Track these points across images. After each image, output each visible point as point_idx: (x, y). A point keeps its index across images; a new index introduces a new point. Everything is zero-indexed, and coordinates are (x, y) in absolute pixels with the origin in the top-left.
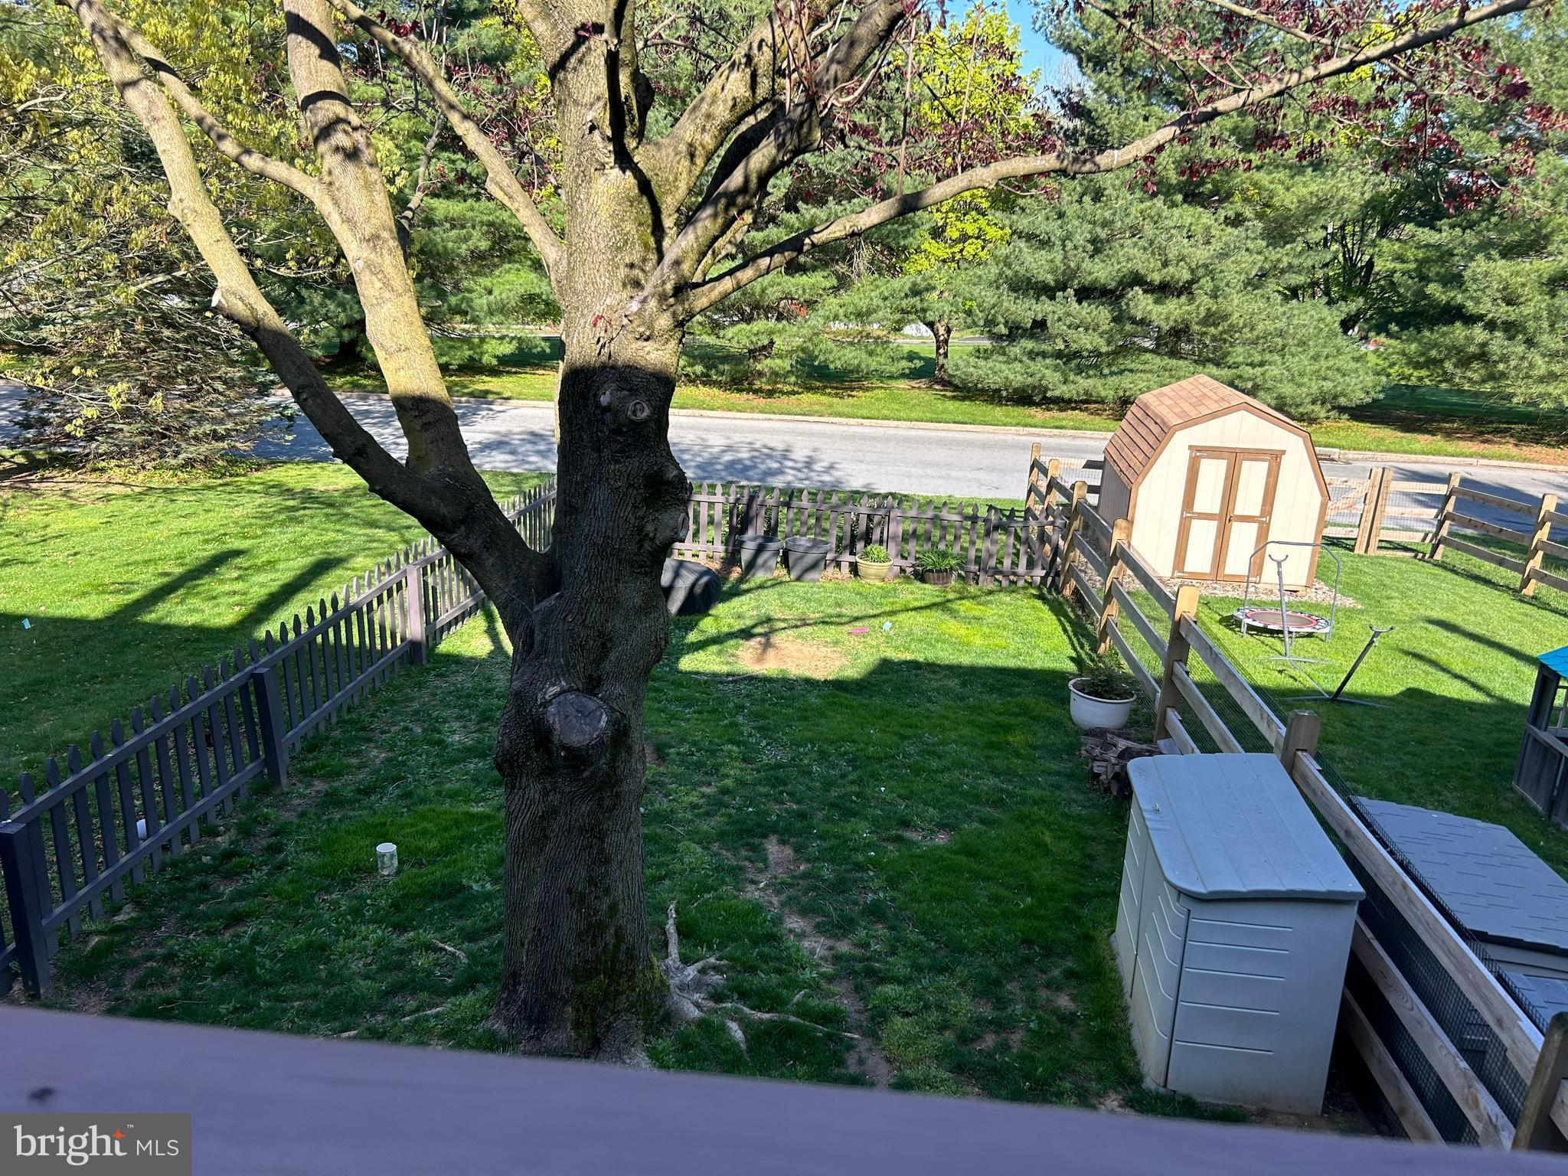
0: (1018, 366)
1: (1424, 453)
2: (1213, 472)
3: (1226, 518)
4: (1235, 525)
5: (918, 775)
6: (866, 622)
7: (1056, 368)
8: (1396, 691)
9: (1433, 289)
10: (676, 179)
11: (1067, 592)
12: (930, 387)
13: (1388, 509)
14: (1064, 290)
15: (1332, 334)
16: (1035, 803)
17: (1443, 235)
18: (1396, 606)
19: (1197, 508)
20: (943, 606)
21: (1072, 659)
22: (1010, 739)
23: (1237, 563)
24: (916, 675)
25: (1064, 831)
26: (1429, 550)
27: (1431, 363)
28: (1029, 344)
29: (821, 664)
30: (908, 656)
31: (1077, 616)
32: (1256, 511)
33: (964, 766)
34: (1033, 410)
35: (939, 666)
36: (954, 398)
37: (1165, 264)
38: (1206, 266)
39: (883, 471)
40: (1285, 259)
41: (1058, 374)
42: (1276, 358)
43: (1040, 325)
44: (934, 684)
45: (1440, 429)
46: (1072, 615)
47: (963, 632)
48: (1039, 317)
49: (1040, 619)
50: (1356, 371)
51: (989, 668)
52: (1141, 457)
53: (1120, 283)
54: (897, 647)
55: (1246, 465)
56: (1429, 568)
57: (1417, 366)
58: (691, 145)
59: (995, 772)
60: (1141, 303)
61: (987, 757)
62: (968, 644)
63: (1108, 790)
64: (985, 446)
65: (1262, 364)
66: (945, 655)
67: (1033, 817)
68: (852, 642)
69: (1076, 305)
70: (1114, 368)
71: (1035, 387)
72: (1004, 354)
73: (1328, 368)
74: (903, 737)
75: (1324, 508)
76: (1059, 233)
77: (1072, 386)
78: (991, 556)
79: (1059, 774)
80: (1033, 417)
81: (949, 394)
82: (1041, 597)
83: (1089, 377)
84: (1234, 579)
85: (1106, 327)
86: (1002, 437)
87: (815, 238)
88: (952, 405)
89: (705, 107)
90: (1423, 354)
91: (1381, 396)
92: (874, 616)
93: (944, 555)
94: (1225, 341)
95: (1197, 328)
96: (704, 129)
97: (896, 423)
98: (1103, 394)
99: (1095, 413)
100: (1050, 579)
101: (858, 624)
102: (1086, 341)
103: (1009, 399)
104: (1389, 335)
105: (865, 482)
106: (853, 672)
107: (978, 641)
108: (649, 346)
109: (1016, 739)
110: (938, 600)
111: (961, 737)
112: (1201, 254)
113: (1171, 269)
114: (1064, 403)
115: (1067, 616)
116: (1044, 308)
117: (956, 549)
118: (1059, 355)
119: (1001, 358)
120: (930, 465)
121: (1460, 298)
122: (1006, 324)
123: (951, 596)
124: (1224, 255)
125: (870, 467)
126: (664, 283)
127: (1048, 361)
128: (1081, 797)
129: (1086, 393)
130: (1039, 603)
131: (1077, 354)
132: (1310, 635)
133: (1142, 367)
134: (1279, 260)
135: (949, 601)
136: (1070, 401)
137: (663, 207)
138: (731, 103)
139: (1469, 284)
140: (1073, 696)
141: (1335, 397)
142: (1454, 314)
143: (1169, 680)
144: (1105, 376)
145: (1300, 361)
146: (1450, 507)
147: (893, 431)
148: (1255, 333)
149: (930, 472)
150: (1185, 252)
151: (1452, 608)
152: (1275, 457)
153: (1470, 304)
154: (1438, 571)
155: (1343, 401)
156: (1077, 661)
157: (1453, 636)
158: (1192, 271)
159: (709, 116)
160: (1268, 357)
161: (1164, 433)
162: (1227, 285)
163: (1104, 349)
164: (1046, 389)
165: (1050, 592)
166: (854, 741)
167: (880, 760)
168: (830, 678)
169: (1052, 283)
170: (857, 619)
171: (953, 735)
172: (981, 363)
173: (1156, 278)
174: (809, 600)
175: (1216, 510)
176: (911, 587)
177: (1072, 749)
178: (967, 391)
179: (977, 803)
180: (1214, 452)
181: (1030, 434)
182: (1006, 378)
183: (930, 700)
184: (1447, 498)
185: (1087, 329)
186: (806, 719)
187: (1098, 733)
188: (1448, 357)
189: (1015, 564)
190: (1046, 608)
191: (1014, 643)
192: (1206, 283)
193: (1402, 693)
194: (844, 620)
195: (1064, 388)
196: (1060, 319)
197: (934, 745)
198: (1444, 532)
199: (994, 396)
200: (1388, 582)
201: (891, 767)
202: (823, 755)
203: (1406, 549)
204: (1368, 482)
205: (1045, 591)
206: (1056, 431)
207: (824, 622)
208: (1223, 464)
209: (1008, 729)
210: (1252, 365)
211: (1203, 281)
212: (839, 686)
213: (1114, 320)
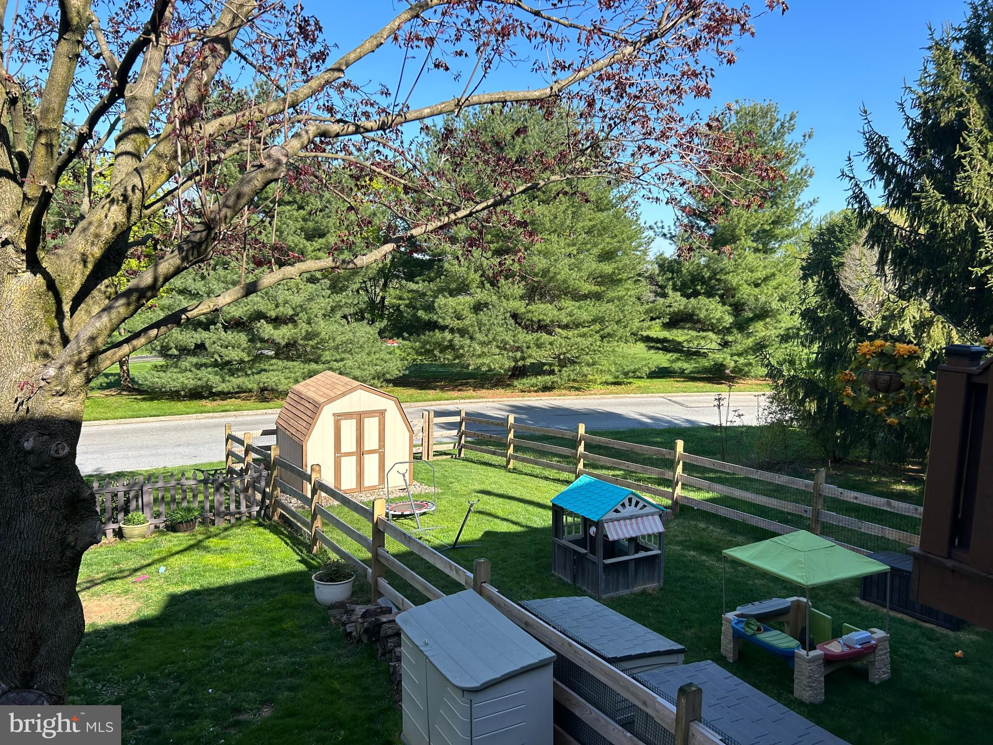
0: (189, 374)
1: (434, 400)
2: (349, 428)
3: (360, 453)
4: (366, 456)
5: (231, 672)
6: (144, 571)
7: (216, 374)
8: (480, 535)
9: (420, 313)
10: (73, 278)
11: (276, 518)
12: (119, 394)
13: (435, 433)
14: (215, 324)
15: (375, 340)
16: (319, 665)
17: (419, 286)
18: (456, 486)
19: (343, 450)
20: (197, 545)
21: (300, 561)
22: (285, 626)
23: (371, 478)
24: (200, 600)
25: (344, 677)
26: (457, 452)
27: (428, 352)
28: (194, 360)
29: (121, 612)
30: (187, 588)
31: (289, 532)
32: (376, 446)
33: (261, 654)
34: (204, 402)
35: (213, 589)
36: (144, 399)
37: (277, 306)
38: (301, 306)
39: (106, 457)
40: (343, 300)
41: (218, 377)
42: (347, 355)
43: (201, 347)
44: (215, 603)
45: (437, 386)
46: (285, 532)
47: (219, 561)
48: (199, 342)
49: (268, 540)
50: (391, 359)
51: (248, 582)
52: (304, 424)
53: (250, 318)
54: (177, 583)
55: (366, 420)
56: (461, 462)
57: (421, 354)
58: (83, 254)
59: (284, 653)
60: (266, 330)
61: (274, 644)
62: (227, 568)
63: (360, 640)
64: (176, 429)
65: (342, 360)
66: (215, 580)
67: (322, 675)
68: (138, 588)
69: (223, 333)
70: (254, 370)
71: (203, 387)
72: (176, 367)
73: (377, 359)
74: (209, 648)
75: (411, 438)
76: (203, 289)
77: (228, 384)
78: (221, 504)
79: (324, 640)
80: (205, 406)
81: (139, 397)
82: (260, 525)
83: (239, 377)
84: (372, 488)
85: (245, 345)
86: (187, 422)
87: (189, 314)
88: (145, 405)
89: (92, 229)
90: (422, 348)
91: (407, 372)
92: (149, 565)
93: (189, 510)
94: (319, 348)
95: (301, 342)
96: (93, 244)
97: (105, 422)
98: (250, 386)
99: (246, 399)
100: (263, 512)
101: (138, 574)
102: (234, 355)
103: (185, 396)
104: (404, 339)
105: (95, 467)
106: (151, 611)
107: (233, 564)
108: (63, 399)
109: (287, 625)
110: (192, 542)
111: (250, 635)
112: (297, 299)
113: (281, 309)
114: (224, 395)
115: (283, 534)
116: (201, 336)
117: (196, 505)
118: (215, 364)
119: (175, 370)
120: (142, 448)
121: (435, 318)
122: (176, 347)
123: (200, 537)
124: (310, 299)
125: (95, 456)
126: (80, 353)
127: (209, 369)
128: (343, 651)
129: (239, 387)
130: (261, 529)
131: (228, 363)
132: (424, 513)
133: (271, 368)
134: (340, 301)
135: (200, 541)
136: (229, 393)
137: (64, 297)
138: (113, 226)
139: (438, 310)
140: (316, 586)
141: (384, 375)
142: (433, 326)
143: (377, 560)
144: (249, 375)
145: (362, 357)
146: (463, 428)
147: (105, 428)
148: (336, 342)
149: (143, 452)
150: (288, 298)
151: (483, 483)
152: (382, 414)
153: (440, 320)
154: (466, 463)
155: (388, 376)
156: (302, 561)
157: (491, 497)
158: (293, 309)
159: (97, 236)
160: (343, 355)
161: (316, 408)
162: (316, 316)
163: (246, 359)
164: (212, 387)
165: (264, 520)
166: (173, 663)
167: (199, 670)
168: (132, 620)
169: (205, 320)
170: (136, 570)
171: (244, 635)
172: (162, 374)
173: (273, 314)
174: (92, 565)
175: (354, 449)
176: (168, 537)
177: (325, 621)
178: (152, 394)
179: (280, 678)
180: (348, 415)
181: (206, 418)
182: (183, 383)
183: (217, 616)
184: (461, 423)
185: (233, 347)
186: (126, 657)
187: (339, 605)
188: (435, 349)
189: (238, 507)
190: (267, 531)
191: (258, 560)
192: (303, 316)
193: (483, 536)
194: (126, 574)
195: (224, 385)
196: (214, 343)
197: (234, 646)
198: (463, 442)
199: (174, 395)
200: (446, 474)
201: (210, 672)
202: (152, 680)
203: (446, 454)
204: (423, 420)
205: (261, 520)
206: (223, 414)
207: (110, 579)
208: (354, 421)
209: (280, 620)
210: (336, 361)
211: (301, 315)
212: (142, 625)
213: (250, 341)
